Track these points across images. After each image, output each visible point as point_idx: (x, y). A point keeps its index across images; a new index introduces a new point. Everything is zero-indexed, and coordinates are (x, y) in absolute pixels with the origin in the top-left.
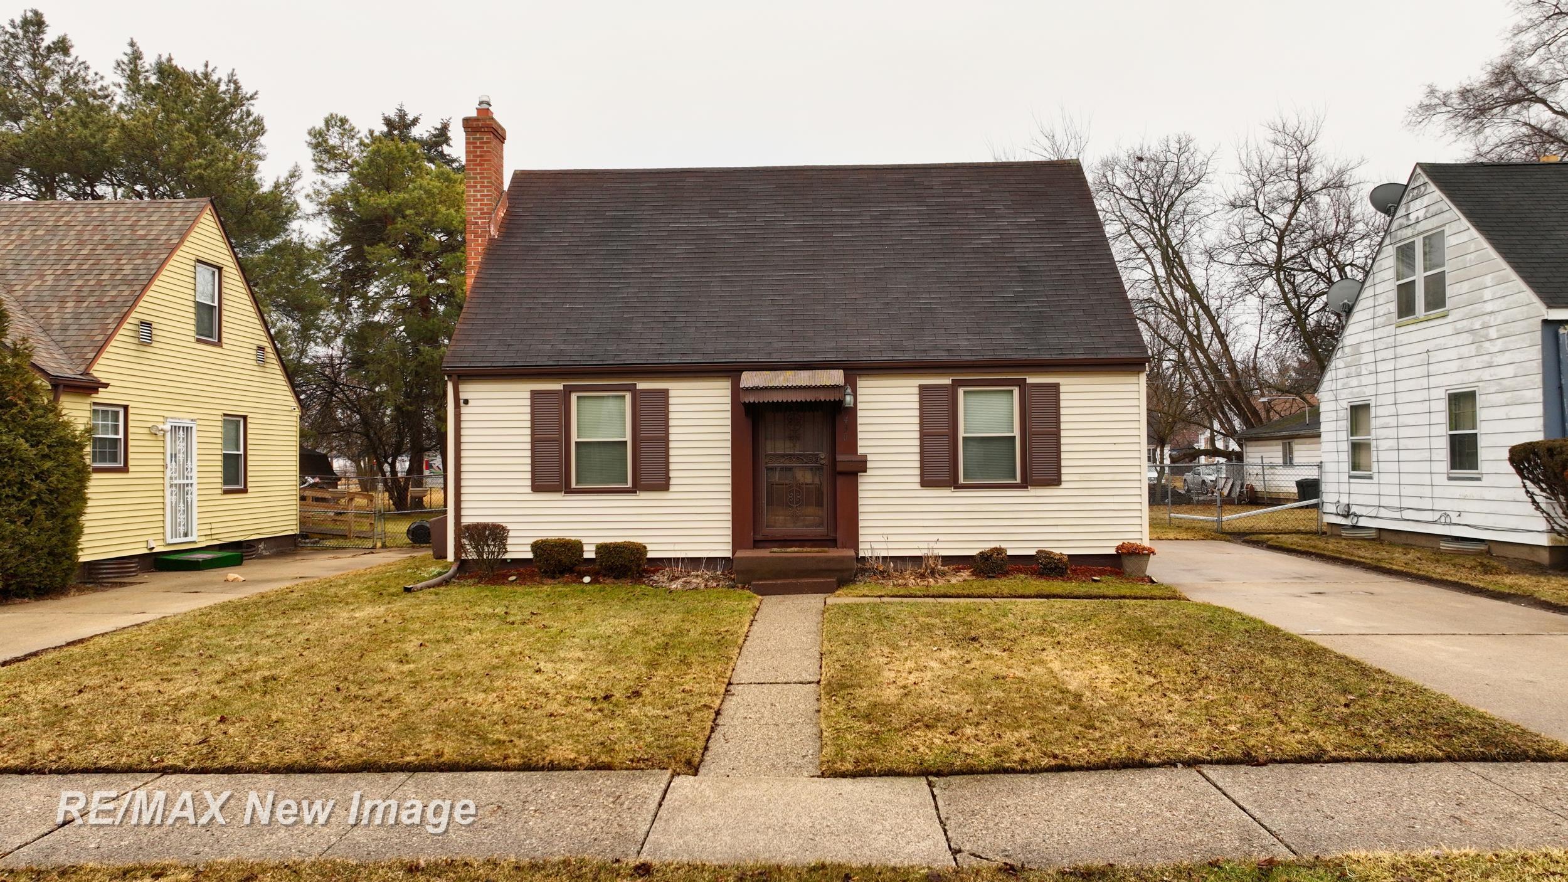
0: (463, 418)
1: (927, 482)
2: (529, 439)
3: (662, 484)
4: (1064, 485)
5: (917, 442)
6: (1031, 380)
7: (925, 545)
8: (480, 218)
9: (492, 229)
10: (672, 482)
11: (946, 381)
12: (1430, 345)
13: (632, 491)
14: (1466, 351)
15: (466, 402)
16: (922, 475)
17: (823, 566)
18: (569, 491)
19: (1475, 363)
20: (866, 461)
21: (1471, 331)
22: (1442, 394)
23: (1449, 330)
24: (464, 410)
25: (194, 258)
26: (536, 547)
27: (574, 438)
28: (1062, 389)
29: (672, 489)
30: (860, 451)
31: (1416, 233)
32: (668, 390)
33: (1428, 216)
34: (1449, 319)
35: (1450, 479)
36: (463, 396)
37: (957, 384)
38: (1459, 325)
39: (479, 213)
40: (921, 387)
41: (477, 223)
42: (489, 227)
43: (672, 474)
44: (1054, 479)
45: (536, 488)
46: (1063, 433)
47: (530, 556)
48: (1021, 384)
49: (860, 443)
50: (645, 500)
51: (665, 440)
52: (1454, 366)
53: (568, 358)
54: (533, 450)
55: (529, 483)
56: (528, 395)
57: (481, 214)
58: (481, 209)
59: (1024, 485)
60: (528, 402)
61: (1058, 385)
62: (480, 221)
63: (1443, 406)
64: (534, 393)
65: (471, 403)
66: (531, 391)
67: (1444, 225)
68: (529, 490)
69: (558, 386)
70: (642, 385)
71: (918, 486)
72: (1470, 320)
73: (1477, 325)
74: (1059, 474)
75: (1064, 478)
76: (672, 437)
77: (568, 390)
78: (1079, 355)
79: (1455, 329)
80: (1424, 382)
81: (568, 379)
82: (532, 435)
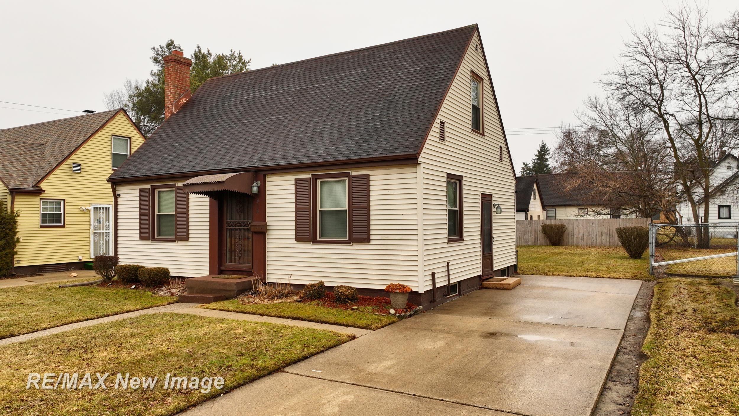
0: (119, 203)
1: (299, 239)
2: (138, 213)
3: (186, 237)
4: (372, 242)
5: (294, 214)
6: (354, 173)
8: (170, 104)
10: (190, 236)
11: (309, 176)
13: (175, 240)
15: (119, 195)
16: (296, 234)
17: (222, 287)
18: (154, 240)
20: (266, 226)
24: (119, 199)
25: (111, 134)
27: (156, 213)
28: (371, 178)
29: (190, 240)
30: (267, 219)
36: (118, 192)
37: (315, 178)
40: (296, 180)
43: (190, 232)
44: (366, 239)
45: (141, 238)
46: (372, 208)
49: (267, 214)
50: (179, 246)
51: (187, 214)
54: (140, 219)
55: (138, 235)
56: (138, 191)
57: (170, 102)
60: (138, 195)
61: (368, 176)
62: (169, 106)
65: (121, 196)
66: (140, 189)
68: (138, 239)
69: (148, 186)
70: (178, 184)
71: (294, 241)
74: (369, 235)
75: (372, 237)
76: (190, 212)
77: (153, 188)
81: (152, 182)
82: (140, 211)
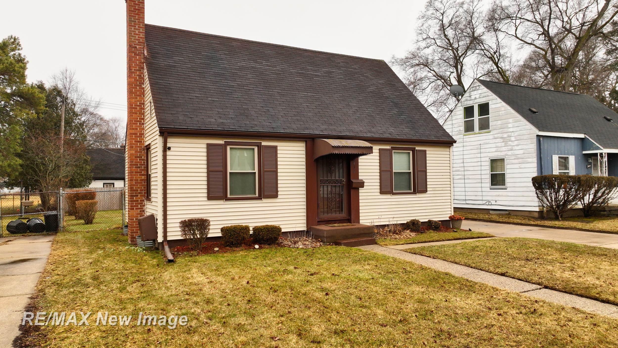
0: (168, 157)
1: (382, 192)
2: (205, 170)
3: (275, 195)
4: (428, 192)
5: (378, 174)
6: (417, 148)
7: (388, 220)
8: (138, 45)
9: (145, 52)
10: (279, 193)
12: (481, 142)
13: (260, 198)
14: (499, 145)
15: (169, 148)
16: (380, 189)
17: (362, 232)
19: (504, 149)
20: (364, 183)
21: (501, 138)
22: (488, 159)
23: (491, 137)
24: (168, 153)
26: (222, 230)
27: (229, 171)
28: (427, 152)
29: (279, 197)
30: (360, 178)
31: (475, 102)
32: (277, 146)
33: (481, 97)
34: (491, 133)
35: (491, 189)
36: (168, 145)
37: (392, 149)
38: (496, 136)
39: (137, 42)
40: (380, 149)
41: (136, 47)
42: (143, 51)
43: (279, 189)
44: (425, 190)
45: (210, 198)
46: (428, 171)
47: (220, 235)
48: (413, 150)
49: (360, 174)
50: (266, 203)
51: (276, 172)
52: (494, 150)
53: (228, 127)
54: (208, 177)
55: (206, 195)
56: (204, 146)
57: (139, 42)
58: (138, 40)
59: (415, 192)
60: (205, 150)
61: (426, 150)
62: (138, 47)
63: (488, 163)
64: (209, 145)
65: (172, 149)
66: (207, 144)
67: (489, 101)
68: (206, 199)
69: (221, 142)
70: (264, 143)
71: (379, 194)
72: (502, 134)
73: (505, 135)
74: (426, 188)
75: (428, 189)
76: (279, 171)
77: (227, 144)
78: (433, 138)
79: (494, 137)
80: (479, 155)
81: (226, 138)
82: (208, 168)
